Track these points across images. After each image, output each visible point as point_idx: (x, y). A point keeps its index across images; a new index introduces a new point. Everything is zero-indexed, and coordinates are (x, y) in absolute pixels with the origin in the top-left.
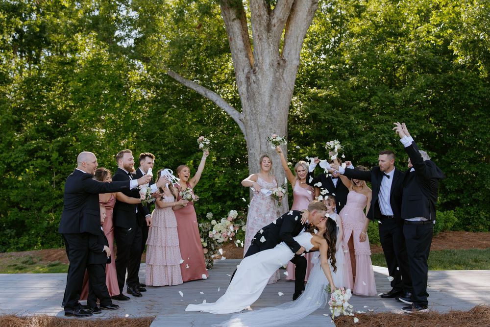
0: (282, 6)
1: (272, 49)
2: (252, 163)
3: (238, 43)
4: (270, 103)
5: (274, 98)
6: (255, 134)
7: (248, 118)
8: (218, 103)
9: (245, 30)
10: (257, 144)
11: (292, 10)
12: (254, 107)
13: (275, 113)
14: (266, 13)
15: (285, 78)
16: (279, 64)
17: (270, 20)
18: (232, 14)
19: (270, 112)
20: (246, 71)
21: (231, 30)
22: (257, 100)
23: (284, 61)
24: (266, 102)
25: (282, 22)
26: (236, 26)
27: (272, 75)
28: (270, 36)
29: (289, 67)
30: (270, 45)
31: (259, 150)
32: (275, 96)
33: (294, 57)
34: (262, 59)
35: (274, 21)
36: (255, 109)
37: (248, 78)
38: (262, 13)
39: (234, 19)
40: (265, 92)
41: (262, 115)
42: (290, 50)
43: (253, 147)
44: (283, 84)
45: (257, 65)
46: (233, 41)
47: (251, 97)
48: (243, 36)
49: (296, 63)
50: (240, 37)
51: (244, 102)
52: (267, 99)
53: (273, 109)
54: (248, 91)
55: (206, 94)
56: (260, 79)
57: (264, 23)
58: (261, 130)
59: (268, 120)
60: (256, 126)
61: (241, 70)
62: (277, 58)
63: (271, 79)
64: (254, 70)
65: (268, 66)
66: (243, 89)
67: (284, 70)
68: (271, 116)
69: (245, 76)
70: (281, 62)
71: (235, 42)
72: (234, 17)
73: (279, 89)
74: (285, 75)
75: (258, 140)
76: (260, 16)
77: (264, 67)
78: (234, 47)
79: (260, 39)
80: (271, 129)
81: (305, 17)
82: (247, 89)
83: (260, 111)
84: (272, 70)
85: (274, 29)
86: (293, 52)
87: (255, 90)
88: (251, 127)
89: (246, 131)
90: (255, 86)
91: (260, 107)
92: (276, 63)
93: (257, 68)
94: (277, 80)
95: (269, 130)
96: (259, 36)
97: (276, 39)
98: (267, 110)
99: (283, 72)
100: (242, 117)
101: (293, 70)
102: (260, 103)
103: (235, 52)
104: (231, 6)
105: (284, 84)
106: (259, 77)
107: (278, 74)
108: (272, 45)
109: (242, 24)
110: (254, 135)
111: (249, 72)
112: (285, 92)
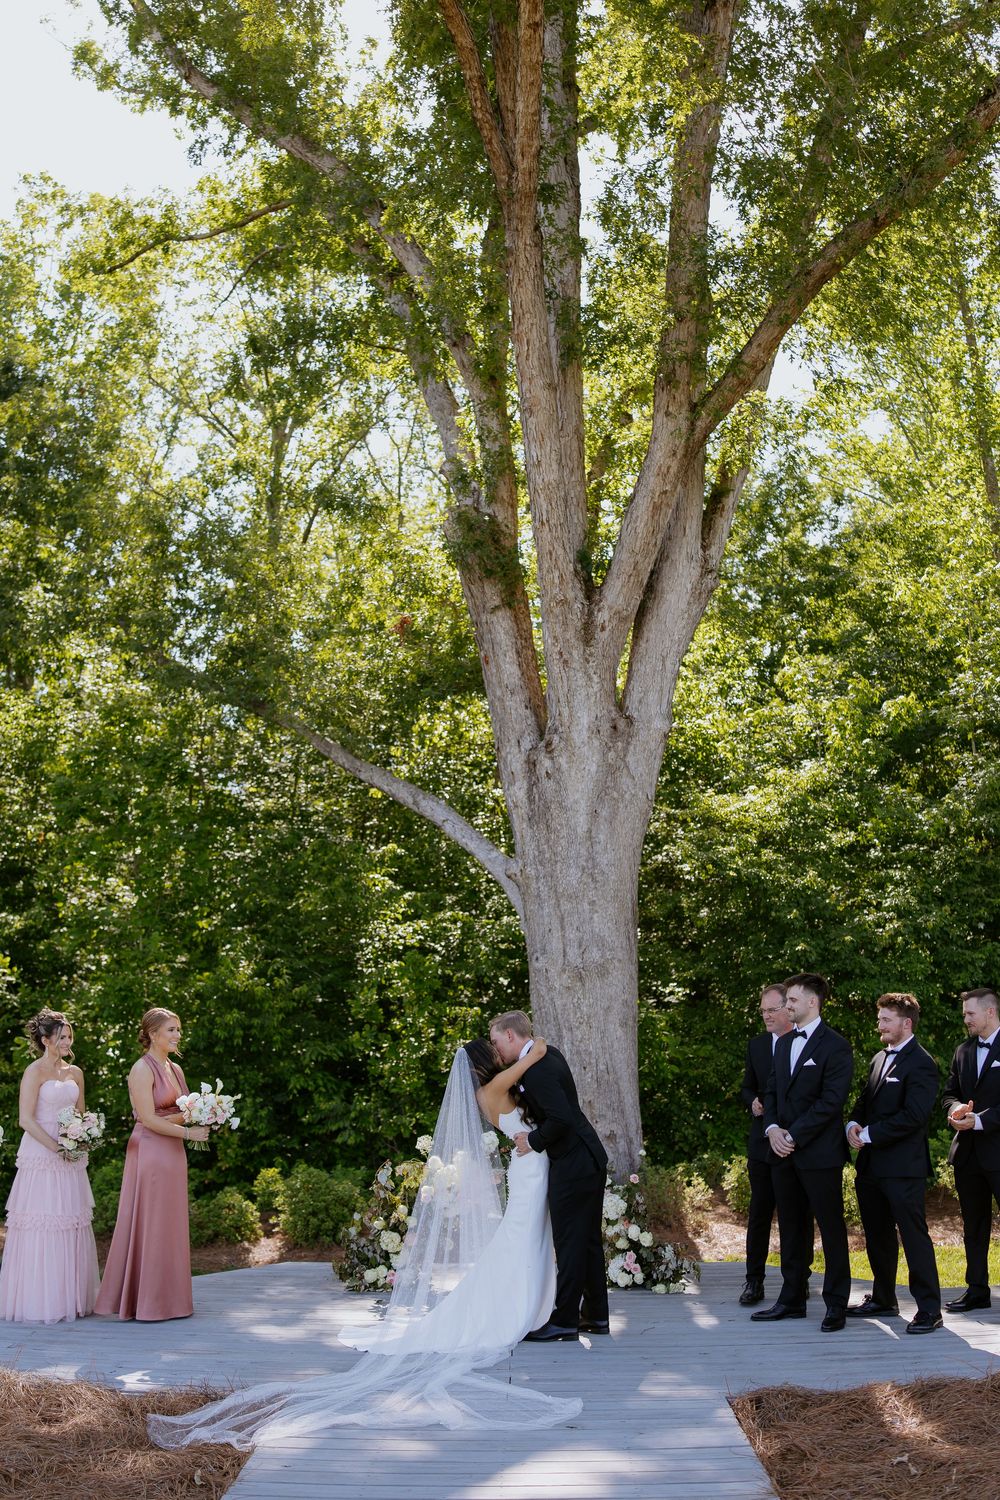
0: (624, 577)
1: (596, 687)
2: (539, 996)
3: (505, 669)
4: (590, 831)
5: (602, 820)
6: (549, 915)
7: (530, 871)
8: (448, 828)
9: (524, 636)
10: (555, 944)
11: (651, 589)
12: (548, 841)
13: (603, 860)
14: (581, 595)
15: (632, 767)
16: (615, 728)
17: (590, 614)
18: (492, 594)
19: (591, 858)
20: (527, 744)
21: (487, 637)
22: (554, 825)
23: (630, 720)
24: (579, 830)
25: (624, 620)
26: (501, 626)
27: (596, 757)
28: (591, 655)
29: (642, 735)
30: (590, 679)
31: (560, 961)
32: (604, 813)
33: (654, 710)
34: (571, 715)
35: (602, 617)
36: (550, 847)
37: (531, 764)
38: (570, 595)
39: (497, 608)
40: (576, 802)
41: (569, 866)
42: (646, 693)
43: (544, 951)
44: (625, 781)
45: (556, 730)
46: (492, 664)
47: (540, 813)
48: (518, 653)
49: (660, 724)
50: (511, 655)
51: (519, 826)
52: (581, 822)
53: (598, 848)
54: (531, 800)
55: (415, 803)
56: (565, 766)
57: (576, 620)
58: (566, 906)
59: (584, 879)
60: (552, 894)
61: (513, 742)
62: (610, 712)
63: (594, 768)
64: (549, 744)
65: (585, 734)
66: (519, 791)
67: (628, 743)
68: (594, 867)
69: (523, 757)
70: (622, 724)
71: (498, 667)
72: (497, 601)
73: (615, 795)
74: (630, 759)
75: (557, 934)
76: (564, 602)
77: (575, 735)
78: (494, 680)
79: (566, 662)
80: (592, 903)
81: (683, 606)
82: (530, 791)
83: (564, 853)
84: (596, 743)
85: (602, 637)
86: (653, 697)
87: (549, 796)
88: (539, 896)
89: (524, 907)
90: (549, 785)
91: (563, 842)
92: (606, 727)
93: (556, 738)
94: (611, 771)
95: (586, 907)
96: (561, 654)
97: (606, 663)
98: (583, 851)
99: (626, 750)
100: (515, 868)
101: (653, 745)
102: (564, 832)
103: (499, 693)
104: (489, 574)
105: (629, 781)
106: (562, 761)
107: (611, 755)
108: (596, 678)
109: (516, 618)
110: (547, 920)
111: (534, 748)
112: (631, 802)
